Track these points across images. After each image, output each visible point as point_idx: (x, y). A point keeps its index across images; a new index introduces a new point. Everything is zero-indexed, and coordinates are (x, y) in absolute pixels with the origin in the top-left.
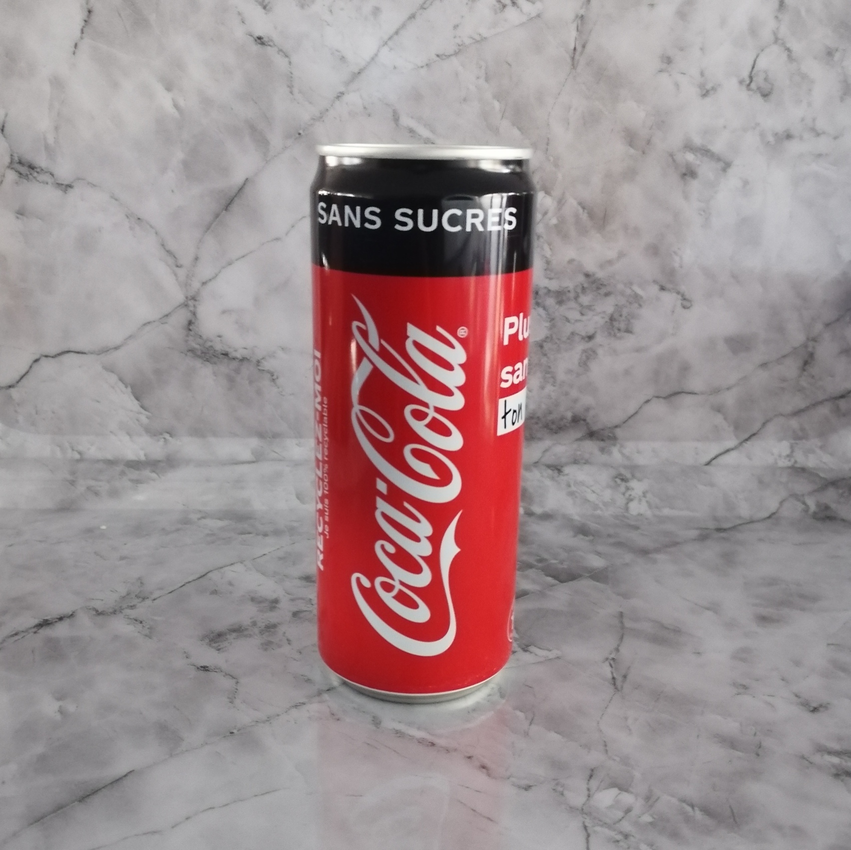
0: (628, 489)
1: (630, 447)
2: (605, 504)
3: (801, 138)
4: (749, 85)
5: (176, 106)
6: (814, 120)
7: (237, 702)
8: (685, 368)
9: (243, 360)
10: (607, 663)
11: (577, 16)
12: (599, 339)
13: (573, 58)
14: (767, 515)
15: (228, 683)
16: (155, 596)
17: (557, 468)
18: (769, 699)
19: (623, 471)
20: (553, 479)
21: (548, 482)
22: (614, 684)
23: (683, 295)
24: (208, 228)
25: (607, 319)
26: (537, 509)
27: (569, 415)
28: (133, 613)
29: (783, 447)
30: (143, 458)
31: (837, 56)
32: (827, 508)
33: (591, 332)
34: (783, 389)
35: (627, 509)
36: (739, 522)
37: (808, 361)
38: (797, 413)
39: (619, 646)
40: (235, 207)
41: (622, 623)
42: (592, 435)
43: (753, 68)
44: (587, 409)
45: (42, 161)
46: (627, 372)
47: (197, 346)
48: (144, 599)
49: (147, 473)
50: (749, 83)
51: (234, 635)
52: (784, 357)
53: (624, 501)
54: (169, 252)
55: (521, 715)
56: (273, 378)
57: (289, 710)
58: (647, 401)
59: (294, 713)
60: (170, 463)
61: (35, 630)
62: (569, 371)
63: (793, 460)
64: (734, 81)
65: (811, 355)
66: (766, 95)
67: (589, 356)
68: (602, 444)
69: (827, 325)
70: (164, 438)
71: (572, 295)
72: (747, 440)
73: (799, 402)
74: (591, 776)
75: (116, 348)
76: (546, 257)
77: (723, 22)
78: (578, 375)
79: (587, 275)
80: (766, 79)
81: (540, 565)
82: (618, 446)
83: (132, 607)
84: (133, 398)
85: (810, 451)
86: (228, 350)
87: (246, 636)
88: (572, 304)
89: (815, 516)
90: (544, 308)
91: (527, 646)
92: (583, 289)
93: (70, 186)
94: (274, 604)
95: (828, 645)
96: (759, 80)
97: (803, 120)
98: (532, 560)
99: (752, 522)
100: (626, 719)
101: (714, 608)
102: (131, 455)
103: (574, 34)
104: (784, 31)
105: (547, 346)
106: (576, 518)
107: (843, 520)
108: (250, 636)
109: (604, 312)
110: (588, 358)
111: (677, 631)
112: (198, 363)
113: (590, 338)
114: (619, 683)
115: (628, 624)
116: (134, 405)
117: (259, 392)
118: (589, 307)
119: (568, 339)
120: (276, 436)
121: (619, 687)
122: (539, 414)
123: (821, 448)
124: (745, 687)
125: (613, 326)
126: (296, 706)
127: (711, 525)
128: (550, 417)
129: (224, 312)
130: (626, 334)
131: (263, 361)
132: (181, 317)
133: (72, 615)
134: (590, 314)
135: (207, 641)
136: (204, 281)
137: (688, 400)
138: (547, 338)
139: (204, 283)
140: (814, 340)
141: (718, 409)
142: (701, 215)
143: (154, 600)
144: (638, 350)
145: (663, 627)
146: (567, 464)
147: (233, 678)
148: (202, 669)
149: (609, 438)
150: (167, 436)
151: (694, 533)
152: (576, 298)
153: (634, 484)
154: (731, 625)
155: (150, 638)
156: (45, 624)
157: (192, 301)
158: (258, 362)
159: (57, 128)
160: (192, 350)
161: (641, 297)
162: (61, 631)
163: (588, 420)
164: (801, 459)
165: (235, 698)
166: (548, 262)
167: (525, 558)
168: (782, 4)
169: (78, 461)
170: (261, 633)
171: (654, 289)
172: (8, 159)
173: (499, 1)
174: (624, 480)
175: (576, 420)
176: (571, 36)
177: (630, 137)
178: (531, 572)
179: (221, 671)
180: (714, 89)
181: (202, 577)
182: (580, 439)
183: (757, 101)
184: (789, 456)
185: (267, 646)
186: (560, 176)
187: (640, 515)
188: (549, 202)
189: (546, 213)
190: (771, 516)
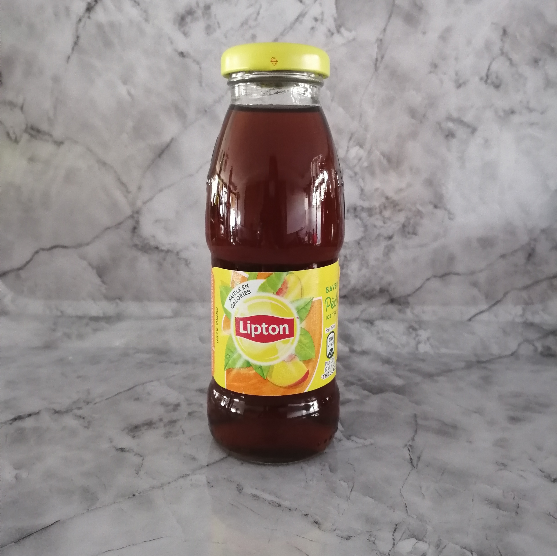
0: (417, 335)
1: (418, 309)
2: (403, 345)
3: (521, 114)
4: (486, 81)
5: (129, 94)
6: (528, 102)
7: (142, 473)
8: (452, 259)
9: (168, 251)
10: (406, 449)
11: (377, 40)
12: (396, 239)
13: (376, 65)
14: (509, 352)
15: (136, 460)
16: (95, 402)
17: (370, 322)
18: (522, 473)
19: (414, 324)
20: (367, 328)
21: (364, 331)
22: (412, 463)
23: (448, 211)
24: (148, 168)
25: (401, 226)
26: (357, 348)
27: (378, 288)
28: (79, 412)
29: (519, 310)
30: (101, 315)
31: (541, 63)
32: (549, 348)
33: (391, 234)
34: (516, 272)
35: (417, 348)
36: (491, 358)
37: (531, 255)
38: (526, 288)
39: (414, 436)
41: (416, 421)
42: (392, 301)
43: (489, 69)
44: (390, 284)
45: (44, 126)
46: (414, 260)
47: (138, 243)
48: (88, 403)
49: (103, 324)
50: (486, 79)
51: (146, 427)
52: (516, 251)
53: (414, 343)
54: (123, 184)
55: (345, 484)
56: (187, 263)
57: (177, 480)
58: (428, 279)
59: (181, 481)
60: (119, 317)
62: (377, 259)
63: (525, 319)
64: (477, 79)
65: (533, 250)
66: (497, 87)
68: (400, 307)
69: (543, 232)
70: (117, 303)
71: (378, 211)
72: (494, 305)
73: (527, 281)
74: (395, 530)
75: (88, 244)
76: (361, 187)
77: (469, 42)
78: (383, 262)
79: (387, 198)
80: (497, 77)
81: (359, 383)
82: (410, 308)
83: (80, 408)
84: (97, 276)
85: (536, 313)
86: (158, 245)
87: (154, 428)
88: (378, 216)
89: (542, 354)
90: (361, 219)
91: (350, 436)
92: (385, 207)
93: (61, 143)
94: (177, 406)
96: (493, 77)
97: (521, 102)
98: (354, 380)
99: (500, 357)
100: (421, 488)
101: (479, 411)
102: (94, 313)
103: (376, 50)
104: (507, 47)
105: (363, 243)
106: (383, 354)
108: (157, 428)
109: (399, 222)
110: (389, 251)
111: (455, 427)
112: (139, 254)
113: (390, 238)
114: (415, 462)
115: (420, 422)
116: (97, 280)
117: (178, 272)
118: (389, 219)
119: (376, 238)
120: (188, 301)
121: (415, 466)
122: (358, 287)
123: (543, 310)
124: (504, 465)
125: (405, 231)
126: (183, 477)
127: (474, 359)
128: (365, 289)
129: (156, 221)
130: (413, 236)
131: (181, 252)
132: (130, 224)
133: (38, 413)
134: (389, 223)
135: (127, 431)
136: (145, 201)
137: (455, 278)
138: (362, 238)
139: (145, 203)
140: (535, 240)
141: (475, 284)
142: (459, 161)
143: (95, 404)
144: (422, 246)
145: (445, 424)
146: (377, 319)
147: (141, 456)
148: (120, 450)
149: (404, 303)
150: (118, 301)
151: (462, 364)
152: (381, 212)
153: (421, 332)
154: (492, 423)
155: (88, 428)
157: (136, 214)
158: (178, 253)
159: (55, 108)
160: (135, 246)
161: (422, 213)
162: (29, 423)
163: (391, 291)
164: (530, 318)
165: (140, 470)
166: (362, 190)
167: (349, 378)
168: (505, 32)
169: (60, 317)
170: (165, 426)
171: (430, 207)
172: (24, 127)
173: (329, 31)
174: (415, 329)
175: (382, 291)
176: (374, 51)
177: (413, 113)
178: (352, 388)
179: (133, 452)
180: (464, 83)
181: (130, 389)
182: (385, 304)
183: (492, 90)
184: (522, 316)
185: (168, 435)
186: (369, 136)
187: (426, 353)
188: (362, 153)
189: (360, 159)
190: (513, 354)
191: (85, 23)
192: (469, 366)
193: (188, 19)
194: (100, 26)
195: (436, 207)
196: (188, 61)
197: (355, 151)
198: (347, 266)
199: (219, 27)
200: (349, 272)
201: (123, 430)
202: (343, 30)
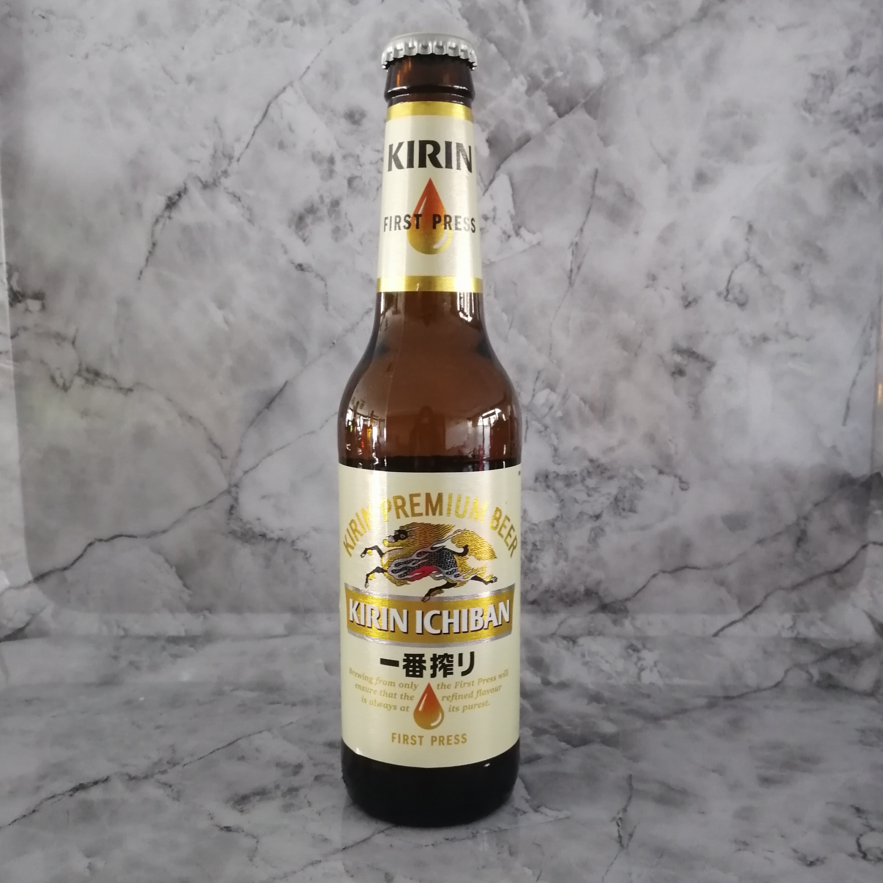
0: (639, 659)
1: (641, 620)
2: (619, 674)
3: (777, 341)
4: (726, 297)
5: (227, 322)
6: (787, 324)
7: (257, 859)
8: (687, 546)
9: (279, 540)
10: (614, 823)
11: (572, 244)
12: (605, 517)
13: (570, 278)
14: (772, 683)
15: (248, 843)
16: (185, 762)
17: (572, 640)
18: (769, 855)
19: (635, 642)
20: (568, 649)
21: (564, 653)
22: (621, 842)
23: (680, 479)
24: (252, 423)
25: (612, 499)
26: (553, 679)
27: (582, 589)
28: (163, 778)
29: (786, 619)
30: (183, 634)
31: (804, 271)
32: (830, 676)
33: (598, 511)
34: (781, 564)
35: (639, 678)
36: (745, 690)
37: (801, 539)
38: (796, 587)
39: (627, 806)
40: (275, 405)
41: (631, 785)
42: (604, 608)
43: (729, 282)
44: (599, 583)
45: (107, 369)
46: (633, 548)
47: (237, 529)
48: (174, 765)
49: (186, 647)
50: (726, 294)
51: (258, 798)
52: (780, 533)
53: (636, 670)
54: (216, 446)
55: (529, 872)
56: (306, 556)
57: (305, 867)
58: (654, 576)
59: (310, 869)
60: (208, 637)
61: (71, 793)
62: (580, 548)
63: (796, 632)
64: (713, 294)
65: (804, 532)
66: (742, 305)
67: (597, 535)
68: (614, 616)
69: (816, 505)
70: (204, 615)
71: (579, 478)
72: (750, 613)
73: (797, 577)
75: (164, 532)
76: (554, 445)
78: (588, 551)
79: (591, 461)
80: (741, 291)
81: (554, 731)
82: (630, 618)
83: (164, 772)
84: (177, 577)
85: (812, 623)
86: (264, 530)
87: (269, 798)
88: (579, 486)
89: (819, 684)
90: (554, 490)
91: (538, 807)
92: (589, 473)
93: (130, 390)
94: (298, 768)
95: (828, 803)
96: (735, 292)
97: (777, 324)
98: (546, 726)
99: (758, 690)
100: (630, 874)
101: (720, 770)
102: (172, 632)
103: (570, 257)
104: (754, 250)
105: (558, 525)
106: (591, 686)
107: (846, 689)
108: (273, 798)
109: (609, 494)
110: (596, 536)
111: (684, 792)
112: (238, 544)
114: (625, 840)
115: (637, 785)
116: (176, 583)
117: (293, 569)
118: (595, 489)
119: (578, 518)
120: (308, 611)
121: (625, 846)
122: (554, 588)
123: (822, 619)
124: (745, 844)
125: (618, 506)
126: (312, 864)
127: (720, 693)
128: (564, 591)
129: (263, 497)
130: (630, 514)
131: (297, 541)
132: (225, 502)
133: (106, 779)
134: (596, 495)
135: (231, 803)
136: (246, 470)
137: (691, 574)
138: (558, 517)
139: (246, 472)
140: (806, 518)
141: (722, 583)
142: (691, 408)
143: (185, 765)
144: (643, 528)
145: (670, 788)
146: (582, 635)
147: (254, 837)
148: (225, 829)
149: (620, 610)
150: (207, 613)
151: (702, 701)
152: (583, 480)
153: (645, 654)
154: (735, 787)
155: (178, 800)
156: (81, 787)
157: (235, 488)
158: (293, 542)
159: (121, 341)
160: (233, 533)
161: (642, 480)
162: (95, 794)
163: (601, 593)
164: (803, 630)
165: (255, 856)
166: (556, 450)
167: (540, 724)
168: (750, 228)
169: (123, 637)
170: (284, 795)
171: (654, 473)
172: (76, 368)
173: (504, 233)
174: (636, 650)
175: (589, 594)
176: (568, 259)
177: (624, 342)
178: (546, 738)
179: (243, 831)
180: (695, 301)
181: (230, 744)
182: (593, 612)
183: (735, 309)
184: (792, 628)
185: (287, 808)
186: (563, 375)
187: (652, 684)
188: (555, 398)
189: (551, 408)
190: (777, 685)
191: (164, 225)
192: (713, 704)
193: (309, 220)
194: (186, 229)
195: (661, 472)
196: (309, 276)
197: (543, 396)
198: (537, 557)
199: (352, 230)
200: (540, 566)
201: (227, 802)
202: (523, 231)
